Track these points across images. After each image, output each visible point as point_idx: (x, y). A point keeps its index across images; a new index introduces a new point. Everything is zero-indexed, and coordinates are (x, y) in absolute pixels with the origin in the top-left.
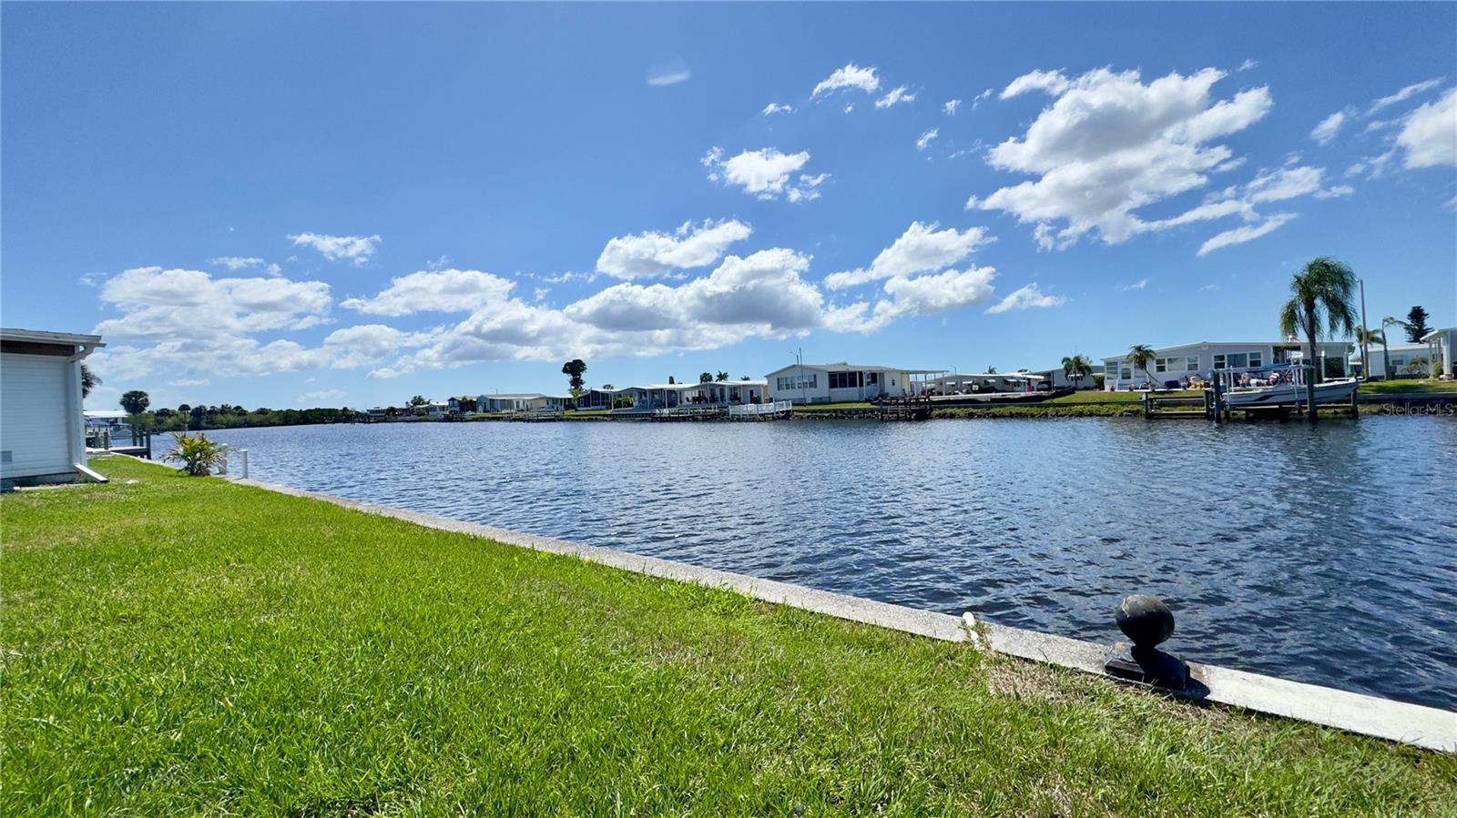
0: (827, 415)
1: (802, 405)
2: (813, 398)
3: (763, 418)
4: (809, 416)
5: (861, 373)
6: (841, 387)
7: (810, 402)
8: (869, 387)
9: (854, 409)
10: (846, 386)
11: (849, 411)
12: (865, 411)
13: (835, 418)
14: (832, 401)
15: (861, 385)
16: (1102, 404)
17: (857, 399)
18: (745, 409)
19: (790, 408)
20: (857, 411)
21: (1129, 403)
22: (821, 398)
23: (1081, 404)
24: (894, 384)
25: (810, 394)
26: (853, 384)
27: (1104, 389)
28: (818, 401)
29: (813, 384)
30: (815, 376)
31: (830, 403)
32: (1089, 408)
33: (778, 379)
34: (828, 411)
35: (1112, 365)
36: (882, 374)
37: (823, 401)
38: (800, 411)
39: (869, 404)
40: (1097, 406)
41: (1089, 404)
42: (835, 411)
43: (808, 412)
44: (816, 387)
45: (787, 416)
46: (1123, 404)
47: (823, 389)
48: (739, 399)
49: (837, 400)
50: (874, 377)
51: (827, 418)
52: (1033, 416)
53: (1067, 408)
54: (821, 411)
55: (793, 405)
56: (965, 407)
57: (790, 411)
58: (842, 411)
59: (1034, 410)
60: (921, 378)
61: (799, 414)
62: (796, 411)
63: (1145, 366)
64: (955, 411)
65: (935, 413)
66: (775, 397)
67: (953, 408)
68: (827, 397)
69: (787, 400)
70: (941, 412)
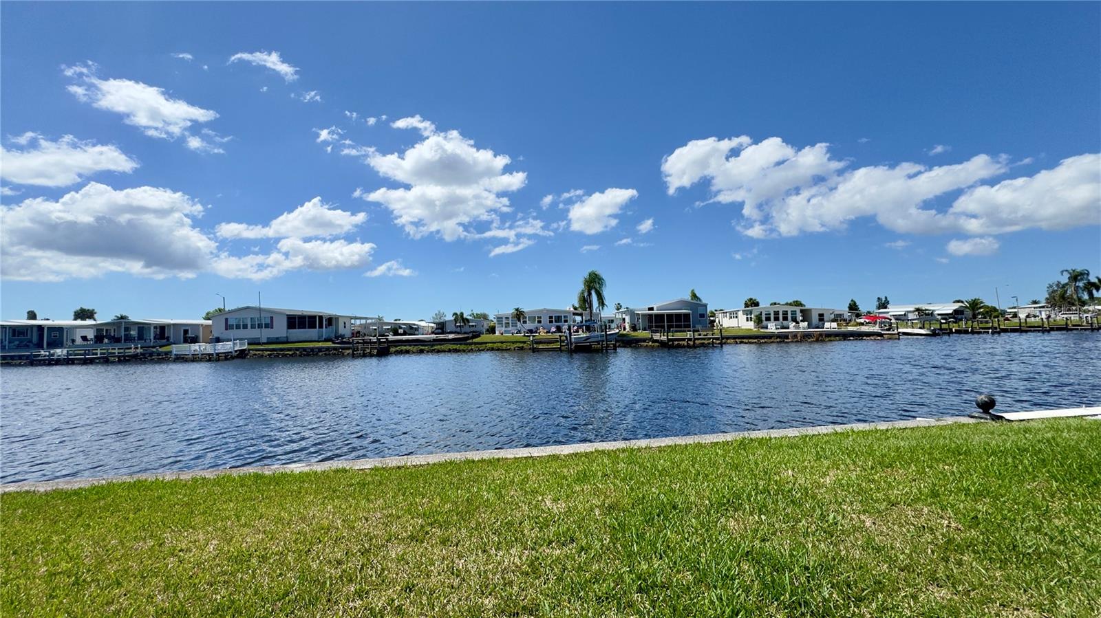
0: (290, 353)
1: (259, 344)
2: (268, 338)
3: (209, 358)
4: (270, 355)
5: (321, 318)
6: (299, 328)
7: (265, 341)
8: (328, 329)
9: (317, 348)
10: (305, 328)
11: (312, 349)
12: (328, 349)
13: (300, 356)
14: (289, 340)
15: (321, 327)
16: (502, 342)
17: (317, 339)
18: (197, 348)
19: (246, 347)
20: (320, 349)
21: (517, 342)
22: (277, 338)
23: (491, 343)
24: (345, 327)
25: (265, 334)
26: (312, 326)
27: (495, 333)
28: (276, 341)
29: (269, 326)
30: (272, 318)
31: (287, 342)
32: (496, 345)
33: (227, 320)
34: (289, 350)
35: (499, 319)
36: (337, 318)
37: (280, 340)
38: (257, 350)
39: (331, 343)
40: (499, 344)
41: (495, 343)
42: (297, 349)
43: (267, 350)
44: (272, 328)
45: (242, 354)
46: (513, 343)
47: (281, 330)
48: (168, 338)
49: (295, 339)
50: (331, 320)
51: (291, 355)
52: (464, 351)
53: (484, 345)
54: (282, 350)
55: (249, 344)
56: (415, 345)
57: (245, 350)
58: (304, 349)
59: (462, 347)
60: (358, 322)
61: (255, 352)
62: (252, 350)
63: (519, 321)
64: (408, 348)
65: (393, 349)
66: (221, 337)
67: (405, 346)
68: (287, 337)
69: (240, 340)
70: (397, 349)
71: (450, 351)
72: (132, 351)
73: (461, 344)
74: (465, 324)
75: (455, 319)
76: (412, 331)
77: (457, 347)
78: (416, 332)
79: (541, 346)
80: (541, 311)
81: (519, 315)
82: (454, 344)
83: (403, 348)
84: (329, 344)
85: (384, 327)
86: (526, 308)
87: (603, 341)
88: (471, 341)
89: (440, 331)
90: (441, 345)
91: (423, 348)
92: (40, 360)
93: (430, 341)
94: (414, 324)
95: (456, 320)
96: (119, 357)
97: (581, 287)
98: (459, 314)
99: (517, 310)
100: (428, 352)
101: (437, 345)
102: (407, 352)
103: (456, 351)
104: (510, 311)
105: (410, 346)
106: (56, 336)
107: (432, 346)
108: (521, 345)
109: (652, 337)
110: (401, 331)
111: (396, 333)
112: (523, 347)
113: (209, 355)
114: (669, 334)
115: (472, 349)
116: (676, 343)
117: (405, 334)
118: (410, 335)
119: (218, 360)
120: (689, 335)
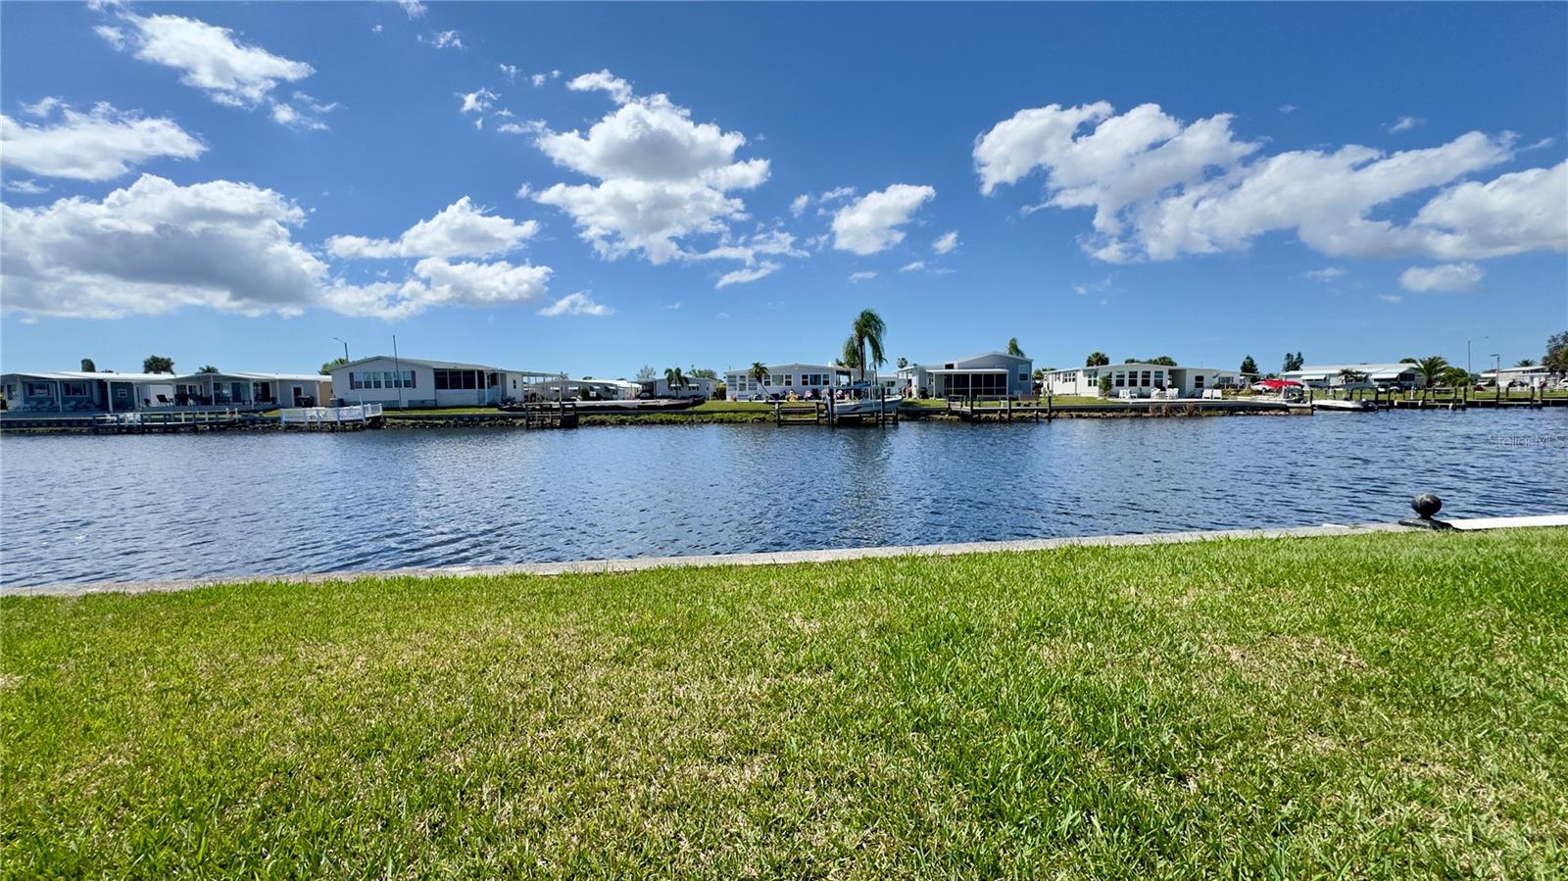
0: (441, 422)
1: (398, 409)
2: (410, 401)
3: (333, 428)
4: (413, 425)
5: (481, 373)
6: (451, 388)
7: (407, 406)
8: (491, 390)
9: (478, 416)
10: (460, 388)
11: (471, 418)
12: (492, 417)
13: (455, 426)
14: (439, 405)
15: (481, 386)
16: (735, 412)
17: (476, 403)
18: (315, 413)
19: (380, 413)
20: (482, 418)
21: (756, 411)
22: (422, 402)
23: (719, 412)
24: (515, 387)
25: (406, 396)
26: (470, 385)
27: (725, 398)
28: (421, 405)
29: (410, 384)
30: (413, 373)
31: (436, 408)
32: (726, 415)
33: (351, 375)
34: (440, 418)
35: (731, 378)
36: (504, 374)
37: (426, 404)
38: (395, 418)
39: (496, 409)
40: (732, 414)
41: (725, 412)
42: (451, 417)
43: (409, 418)
44: (414, 387)
45: (376, 423)
46: (751, 412)
47: (426, 390)
48: (274, 400)
49: (446, 403)
50: (495, 378)
51: (442, 426)
52: (682, 423)
53: (710, 416)
54: (429, 418)
55: (384, 409)
56: (613, 414)
57: (380, 417)
58: (460, 417)
59: (679, 418)
60: (533, 380)
61: (393, 421)
62: (390, 417)
63: (760, 381)
64: (603, 417)
65: (582, 419)
66: (346, 398)
67: (599, 414)
68: (436, 400)
69: (372, 403)
70: (589, 418)
71: (662, 422)
72: (228, 416)
73: (677, 413)
74: (682, 385)
75: (668, 378)
76: (608, 395)
77: (672, 417)
78: (615, 396)
79: (790, 418)
80: (792, 367)
81: (759, 373)
82: (668, 413)
83: (597, 417)
84: (494, 411)
85: (570, 388)
86: (770, 364)
87: (879, 412)
88: (691, 409)
89: (648, 394)
90: (649, 414)
91: (625, 417)
92: (107, 428)
93: (634, 409)
94: (611, 385)
95: (670, 379)
96: (210, 424)
97: (851, 332)
98: (674, 370)
99: (757, 365)
100: (631, 424)
101: (644, 414)
102: (603, 423)
103: (670, 422)
104: (745, 367)
105: (607, 414)
106: (124, 395)
107: (637, 415)
108: (762, 416)
109: (949, 407)
110: (593, 394)
111: (586, 397)
112: (764, 419)
113: (331, 423)
114: (974, 403)
115: (693, 421)
116: (984, 415)
117: (598, 397)
118: (605, 399)
119: (344, 430)
120: (1003, 405)
